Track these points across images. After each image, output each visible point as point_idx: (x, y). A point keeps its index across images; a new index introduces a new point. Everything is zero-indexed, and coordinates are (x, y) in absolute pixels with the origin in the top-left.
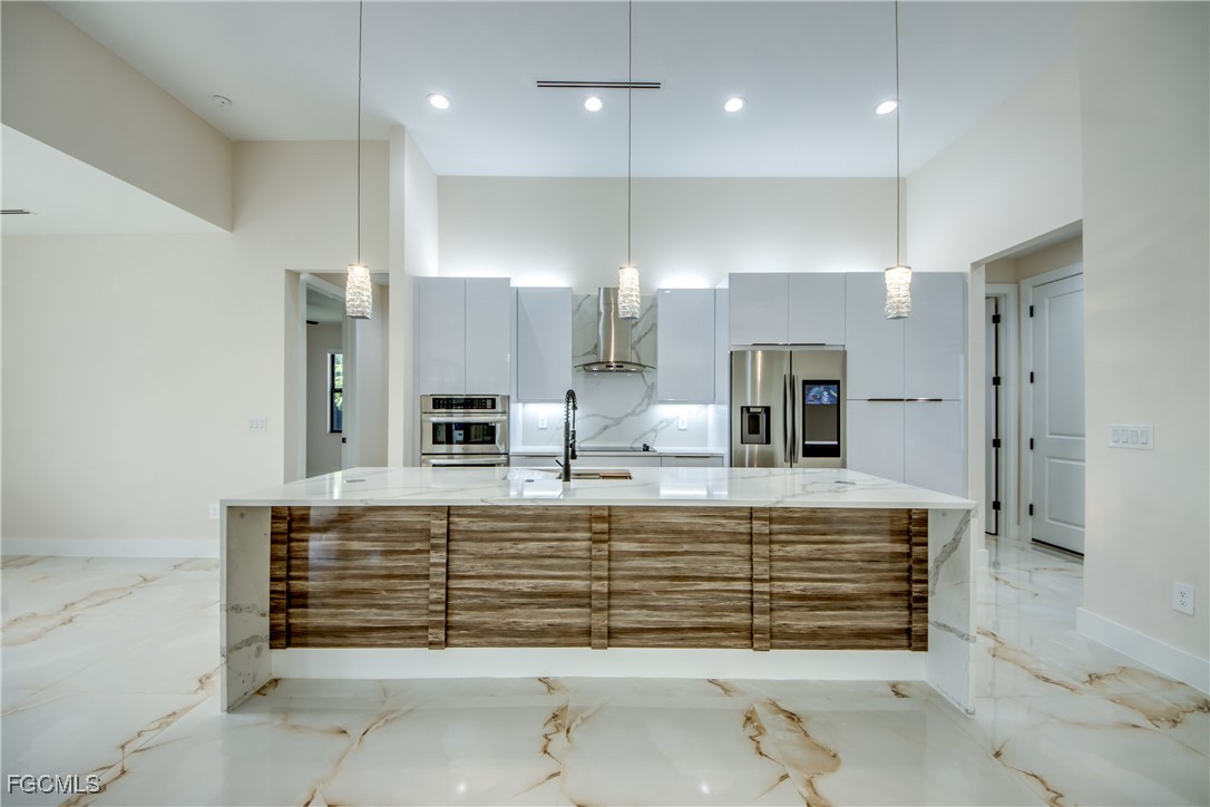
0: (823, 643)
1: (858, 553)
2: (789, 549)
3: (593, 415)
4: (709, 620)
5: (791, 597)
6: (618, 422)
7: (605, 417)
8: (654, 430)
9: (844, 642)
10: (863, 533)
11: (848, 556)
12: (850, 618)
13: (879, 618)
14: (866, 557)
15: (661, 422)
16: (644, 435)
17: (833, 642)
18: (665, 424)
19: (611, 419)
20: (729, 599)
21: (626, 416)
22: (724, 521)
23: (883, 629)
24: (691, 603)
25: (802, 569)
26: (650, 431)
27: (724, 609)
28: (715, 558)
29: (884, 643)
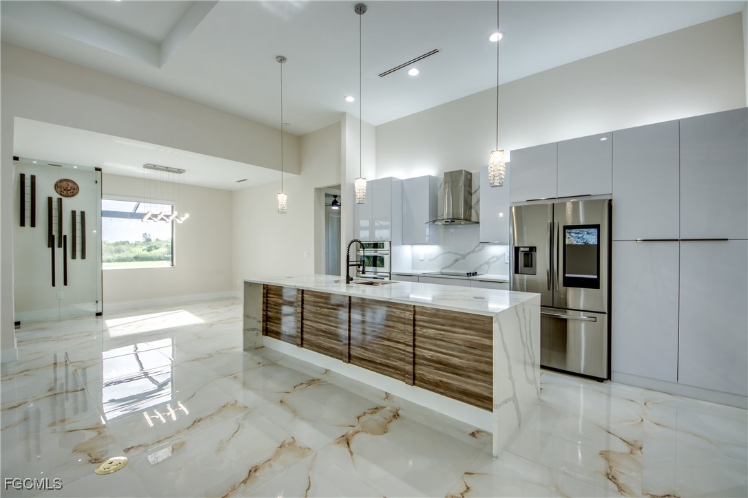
0: (442, 391)
1: (462, 340)
2: (425, 330)
3: (449, 252)
4: (387, 361)
5: (426, 359)
6: (464, 257)
7: (457, 254)
8: (487, 263)
9: (453, 394)
10: (466, 328)
11: (456, 341)
12: (458, 380)
13: (475, 385)
14: (467, 344)
15: (493, 258)
16: (481, 266)
17: (448, 392)
18: (495, 259)
19: (460, 255)
20: (396, 352)
21: (469, 253)
22: (395, 310)
23: (476, 393)
24: (381, 350)
25: (431, 344)
26: (485, 263)
27: (394, 357)
28: (391, 329)
29: (479, 403)
